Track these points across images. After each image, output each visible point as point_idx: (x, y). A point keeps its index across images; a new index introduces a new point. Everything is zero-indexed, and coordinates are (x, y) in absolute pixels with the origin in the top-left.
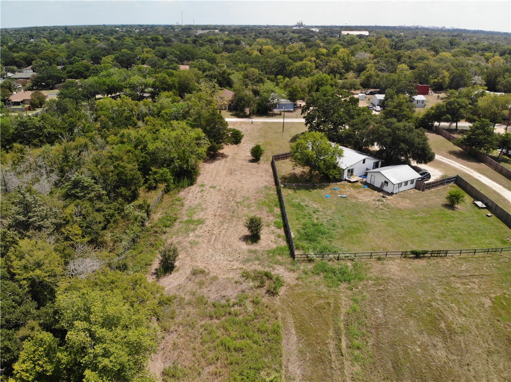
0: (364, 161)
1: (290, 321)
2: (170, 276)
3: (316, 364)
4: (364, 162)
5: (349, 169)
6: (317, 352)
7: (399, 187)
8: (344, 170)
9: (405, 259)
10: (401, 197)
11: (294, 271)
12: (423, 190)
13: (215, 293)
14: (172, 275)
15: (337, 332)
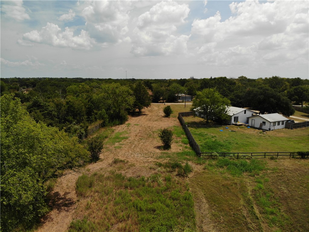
0: (245, 111)
1: (201, 194)
2: (95, 164)
3: (231, 225)
4: (245, 113)
5: (235, 116)
6: (231, 216)
7: (274, 126)
8: (231, 116)
9: (293, 159)
10: (277, 132)
11: (200, 164)
12: (292, 129)
13: (131, 174)
14: (97, 163)
15: (248, 202)
